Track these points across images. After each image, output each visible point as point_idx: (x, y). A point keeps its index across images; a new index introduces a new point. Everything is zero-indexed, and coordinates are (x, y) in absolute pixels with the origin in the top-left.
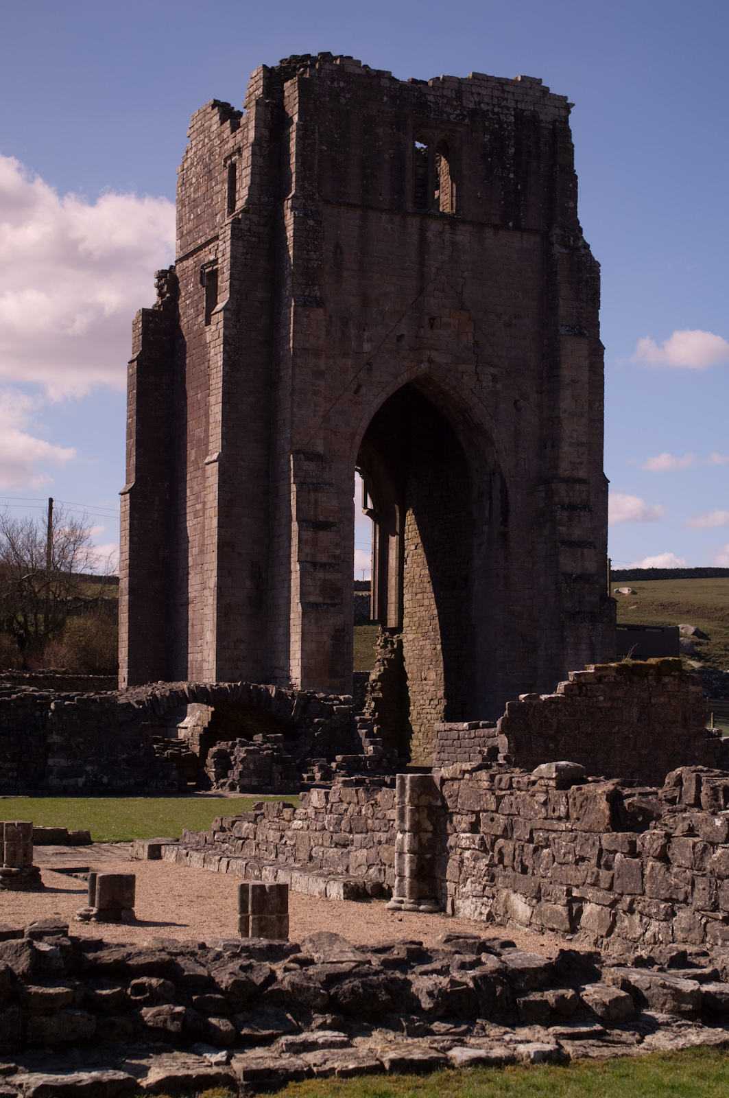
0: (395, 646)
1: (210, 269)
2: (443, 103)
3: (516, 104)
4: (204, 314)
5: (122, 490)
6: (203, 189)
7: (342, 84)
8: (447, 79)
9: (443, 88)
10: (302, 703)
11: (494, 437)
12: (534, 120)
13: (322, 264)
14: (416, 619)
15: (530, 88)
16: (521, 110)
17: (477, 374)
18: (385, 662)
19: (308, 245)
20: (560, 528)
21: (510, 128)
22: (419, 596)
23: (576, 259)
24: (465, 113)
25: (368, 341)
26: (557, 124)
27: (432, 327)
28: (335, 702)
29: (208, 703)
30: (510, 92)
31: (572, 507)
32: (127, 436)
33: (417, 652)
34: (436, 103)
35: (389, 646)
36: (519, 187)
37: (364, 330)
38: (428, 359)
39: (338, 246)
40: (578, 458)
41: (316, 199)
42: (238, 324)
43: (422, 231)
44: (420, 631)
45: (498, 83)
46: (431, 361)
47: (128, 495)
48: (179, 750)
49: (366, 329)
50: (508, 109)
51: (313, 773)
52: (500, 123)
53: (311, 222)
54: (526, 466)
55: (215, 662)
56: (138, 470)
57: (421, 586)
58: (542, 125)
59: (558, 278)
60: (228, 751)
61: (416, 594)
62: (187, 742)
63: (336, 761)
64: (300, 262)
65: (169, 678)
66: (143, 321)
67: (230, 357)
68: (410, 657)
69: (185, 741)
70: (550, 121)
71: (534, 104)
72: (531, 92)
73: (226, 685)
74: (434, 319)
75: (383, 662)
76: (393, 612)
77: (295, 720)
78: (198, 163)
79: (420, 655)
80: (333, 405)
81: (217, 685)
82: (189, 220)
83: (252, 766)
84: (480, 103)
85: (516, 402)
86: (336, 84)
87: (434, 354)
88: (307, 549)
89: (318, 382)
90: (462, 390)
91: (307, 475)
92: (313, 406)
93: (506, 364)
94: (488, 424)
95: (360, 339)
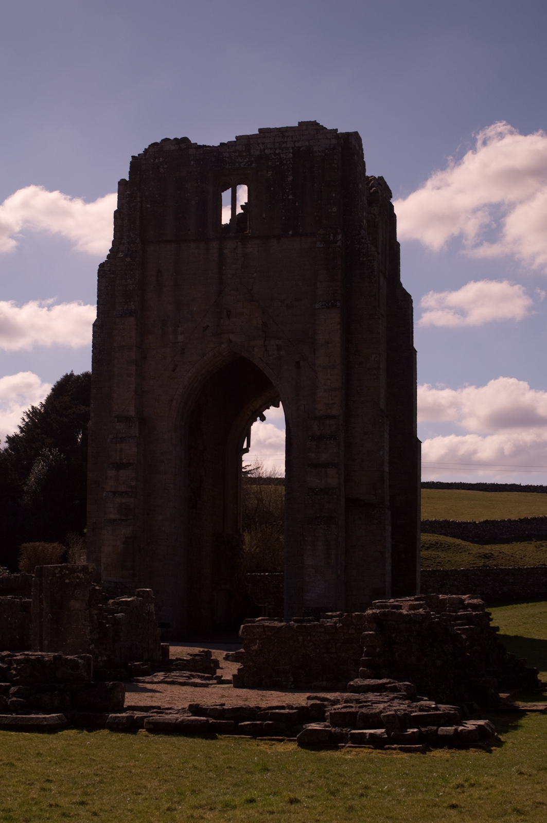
3: (294, 144)
7: (161, 160)
9: (236, 145)
13: (135, 287)
15: (306, 130)
16: (298, 147)
19: (126, 275)
20: (310, 454)
21: (289, 162)
27: (229, 318)
30: (289, 136)
31: (321, 438)
34: (230, 157)
37: (178, 327)
39: (159, 271)
40: (332, 400)
41: (136, 243)
42: (103, 334)
43: (221, 250)
45: (279, 131)
46: (228, 341)
49: (180, 325)
50: (287, 148)
59: (316, 267)
64: (121, 288)
72: (307, 133)
80: (157, 381)
85: (297, 363)
86: (157, 161)
87: (232, 336)
88: (111, 483)
89: (130, 368)
90: (253, 359)
91: (119, 432)
92: (127, 385)
93: (289, 336)
94: (274, 382)
95: (175, 333)
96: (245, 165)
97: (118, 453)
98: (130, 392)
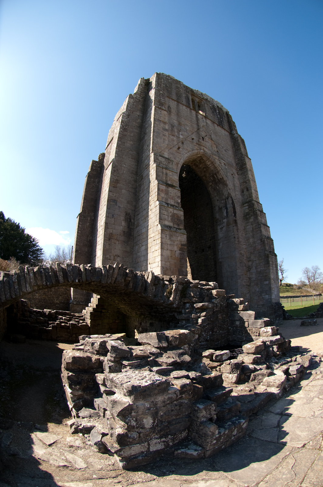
2: (198, 94)
3: (216, 104)
12: (221, 109)
17: (219, 161)
21: (216, 107)
24: (204, 98)
25: (181, 135)
26: (227, 112)
28: (210, 287)
34: (196, 93)
36: (221, 120)
37: (180, 131)
38: (203, 150)
40: (256, 195)
48: (78, 322)
52: (213, 105)
54: (238, 197)
58: (224, 111)
62: (84, 316)
71: (220, 106)
74: (203, 138)
84: (207, 99)
85: (232, 174)
87: (205, 148)
88: (163, 195)
89: (165, 132)
90: (215, 163)
91: (161, 163)
92: (163, 139)
93: (227, 161)
94: (225, 179)
95: (178, 133)
96: (202, 97)
97: (165, 176)
98: (165, 144)
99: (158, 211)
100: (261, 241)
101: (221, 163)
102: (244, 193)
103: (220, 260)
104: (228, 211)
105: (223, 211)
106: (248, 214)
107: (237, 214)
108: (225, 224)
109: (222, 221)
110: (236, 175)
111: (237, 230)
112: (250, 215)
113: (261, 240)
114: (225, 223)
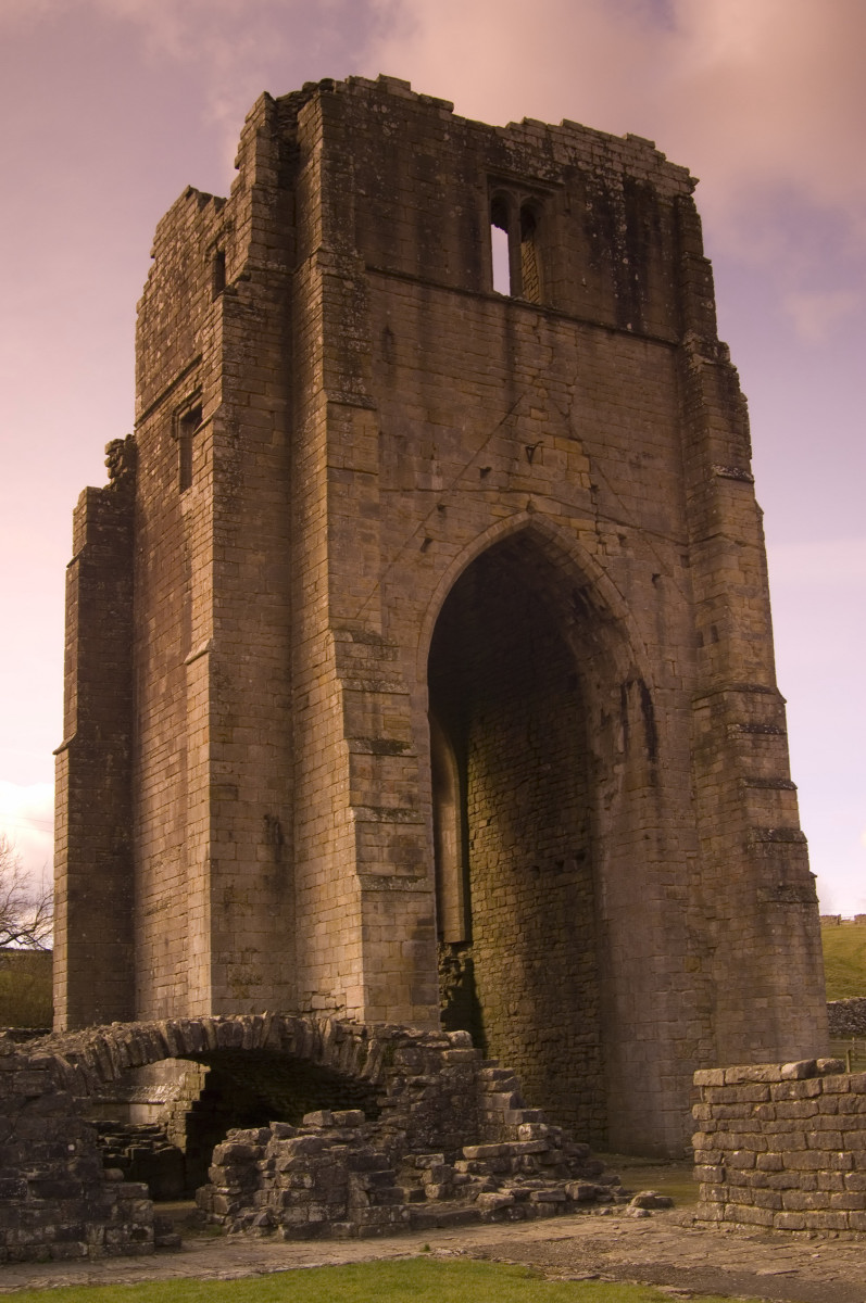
0: (463, 969)
1: (187, 410)
2: (526, 153)
3: (624, 168)
4: (178, 477)
5: (57, 746)
6: (176, 310)
7: (384, 109)
8: (530, 123)
9: (525, 134)
10: (383, 1047)
11: (629, 628)
12: (648, 192)
13: (367, 347)
14: (493, 926)
15: (641, 151)
16: (631, 176)
17: (598, 533)
18: (450, 993)
19: (346, 317)
20: (744, 759)
21: (618, 198)
22: (498, 892)
23: (725, 374)
24: (557, 169)
25: (438, 474)
26: (680, 200)
27: (530, 462)
28: (444, 1044)
29: (198, 1058)
30: (613, 152)
31: (755, 729)
32: (66, 670)
33: (500, 974)
34: (518, 152)
35: (453, 969)
36: (637, 278)
37: (432, 458)
38: (527, 510)
39: (388, 332)
40: (757, 655)
41: (354, 256)
42: (236, 442)
43: (509, 323)
44: (504, 944)
45: (599, 137)
46: (530, 508)
47: (66, 751)
48: (150, 1145)
49: (435, 456)
50: (615, 173)
51: (419, 1184)
52: (604, 188)
53: (349, 285)
54: (676, 672)
55: (210, 987)
56: (80, 714)
57: (502, 877)
58: (662, 200)
59: (704, 398)
60: (254, 1148)
61: (493, 890)
62: (163, 1129)
63: (462, 1158)
64: (334, 340)
65: (129, 1014)
66: (88, 503)
67: (224, 490)
68: (487, 983)
69: (160, 1127)
70: (669, 198)
71: (647, 173)
72: (642, 157)
73: (240, 1019)
74: (533, 450)
75: (446, 993)
76: (457, 920)
77: (371, 1081)
78: (167, 281)
79: (505, 979)
80: (390, 566)
81: (221, 1021)
82: (154, 362)
83: (308, 1181)
84: (576, 160)
85: (655, 577)
86: (375, 108)
87: (536, 499)
88: (365, 786)
89: (368, 522)
90: (578, 555)
91: (359, 666)
92: (362, 559)
93: (638, 522)
94: (619, 608)
95: (426, 471)
96: (544, 175)
97: (370, 716)
98: (369, 577)
99: (353, 837)
100: (746, 851)
101: (604, 544)
102: (705, 648)
103: (606, 916)
104: (630, 734)
105: (614, 730)
106: (708, 740)
107: (664, 744)
108: (620, 786)
109: (610, 771)
110: (678, 570)
111: (659, 808)
112: (714, 747)
113: (744, 845)
114: (620, 779)
